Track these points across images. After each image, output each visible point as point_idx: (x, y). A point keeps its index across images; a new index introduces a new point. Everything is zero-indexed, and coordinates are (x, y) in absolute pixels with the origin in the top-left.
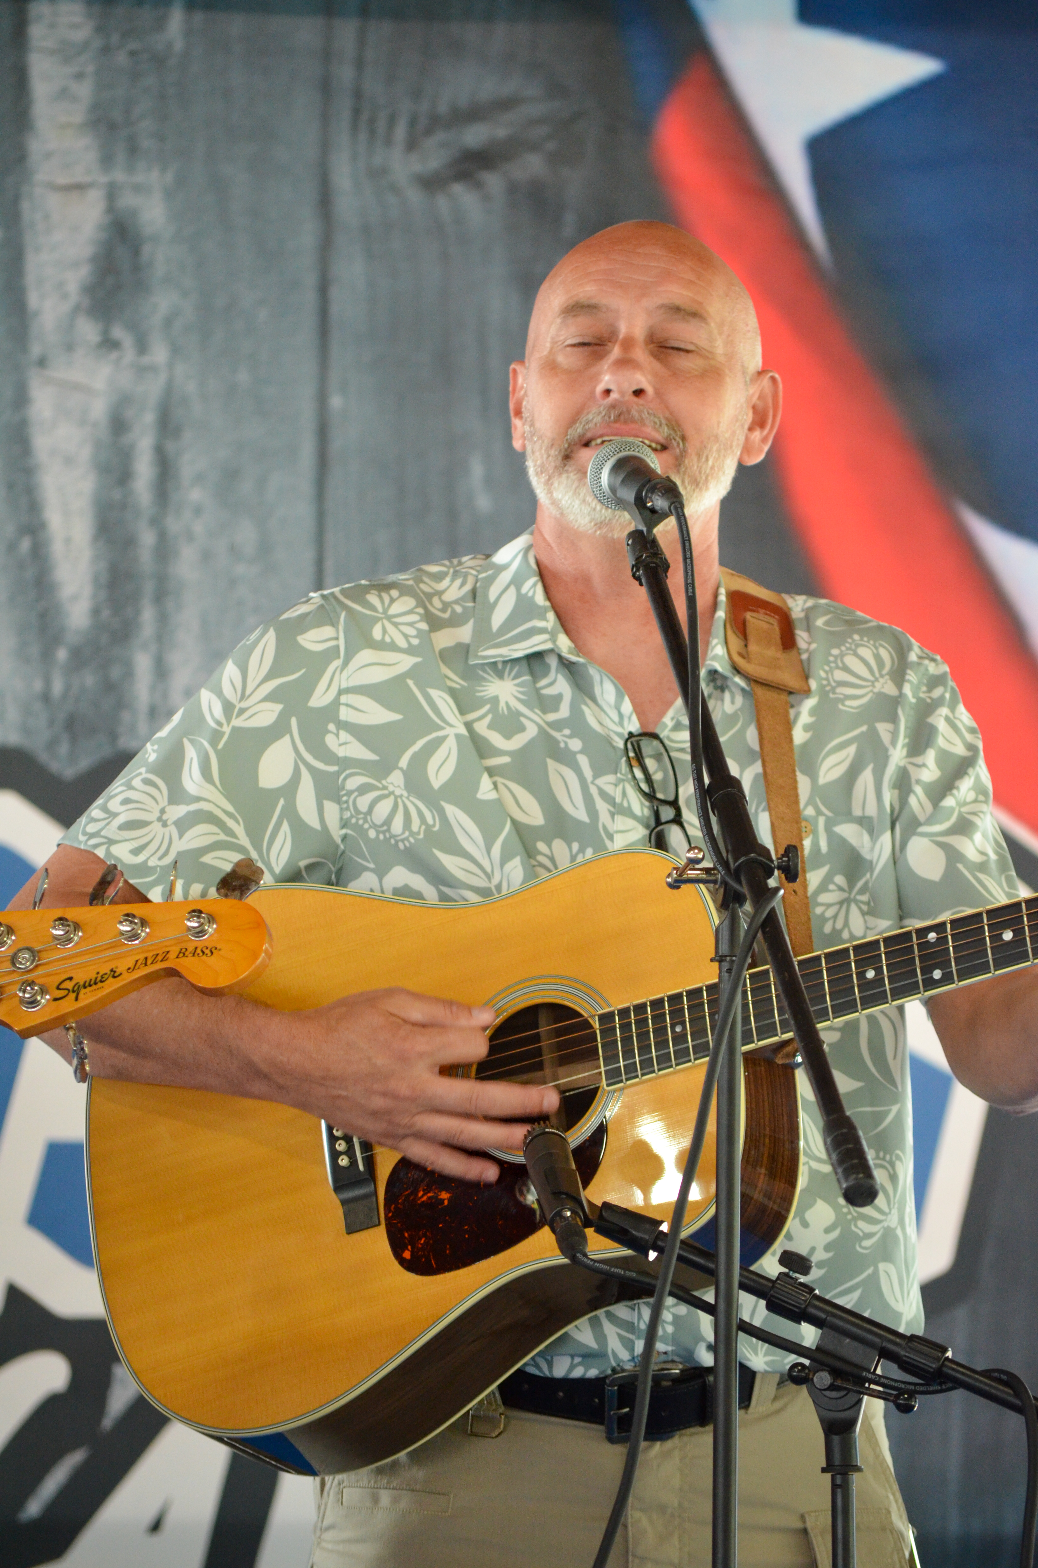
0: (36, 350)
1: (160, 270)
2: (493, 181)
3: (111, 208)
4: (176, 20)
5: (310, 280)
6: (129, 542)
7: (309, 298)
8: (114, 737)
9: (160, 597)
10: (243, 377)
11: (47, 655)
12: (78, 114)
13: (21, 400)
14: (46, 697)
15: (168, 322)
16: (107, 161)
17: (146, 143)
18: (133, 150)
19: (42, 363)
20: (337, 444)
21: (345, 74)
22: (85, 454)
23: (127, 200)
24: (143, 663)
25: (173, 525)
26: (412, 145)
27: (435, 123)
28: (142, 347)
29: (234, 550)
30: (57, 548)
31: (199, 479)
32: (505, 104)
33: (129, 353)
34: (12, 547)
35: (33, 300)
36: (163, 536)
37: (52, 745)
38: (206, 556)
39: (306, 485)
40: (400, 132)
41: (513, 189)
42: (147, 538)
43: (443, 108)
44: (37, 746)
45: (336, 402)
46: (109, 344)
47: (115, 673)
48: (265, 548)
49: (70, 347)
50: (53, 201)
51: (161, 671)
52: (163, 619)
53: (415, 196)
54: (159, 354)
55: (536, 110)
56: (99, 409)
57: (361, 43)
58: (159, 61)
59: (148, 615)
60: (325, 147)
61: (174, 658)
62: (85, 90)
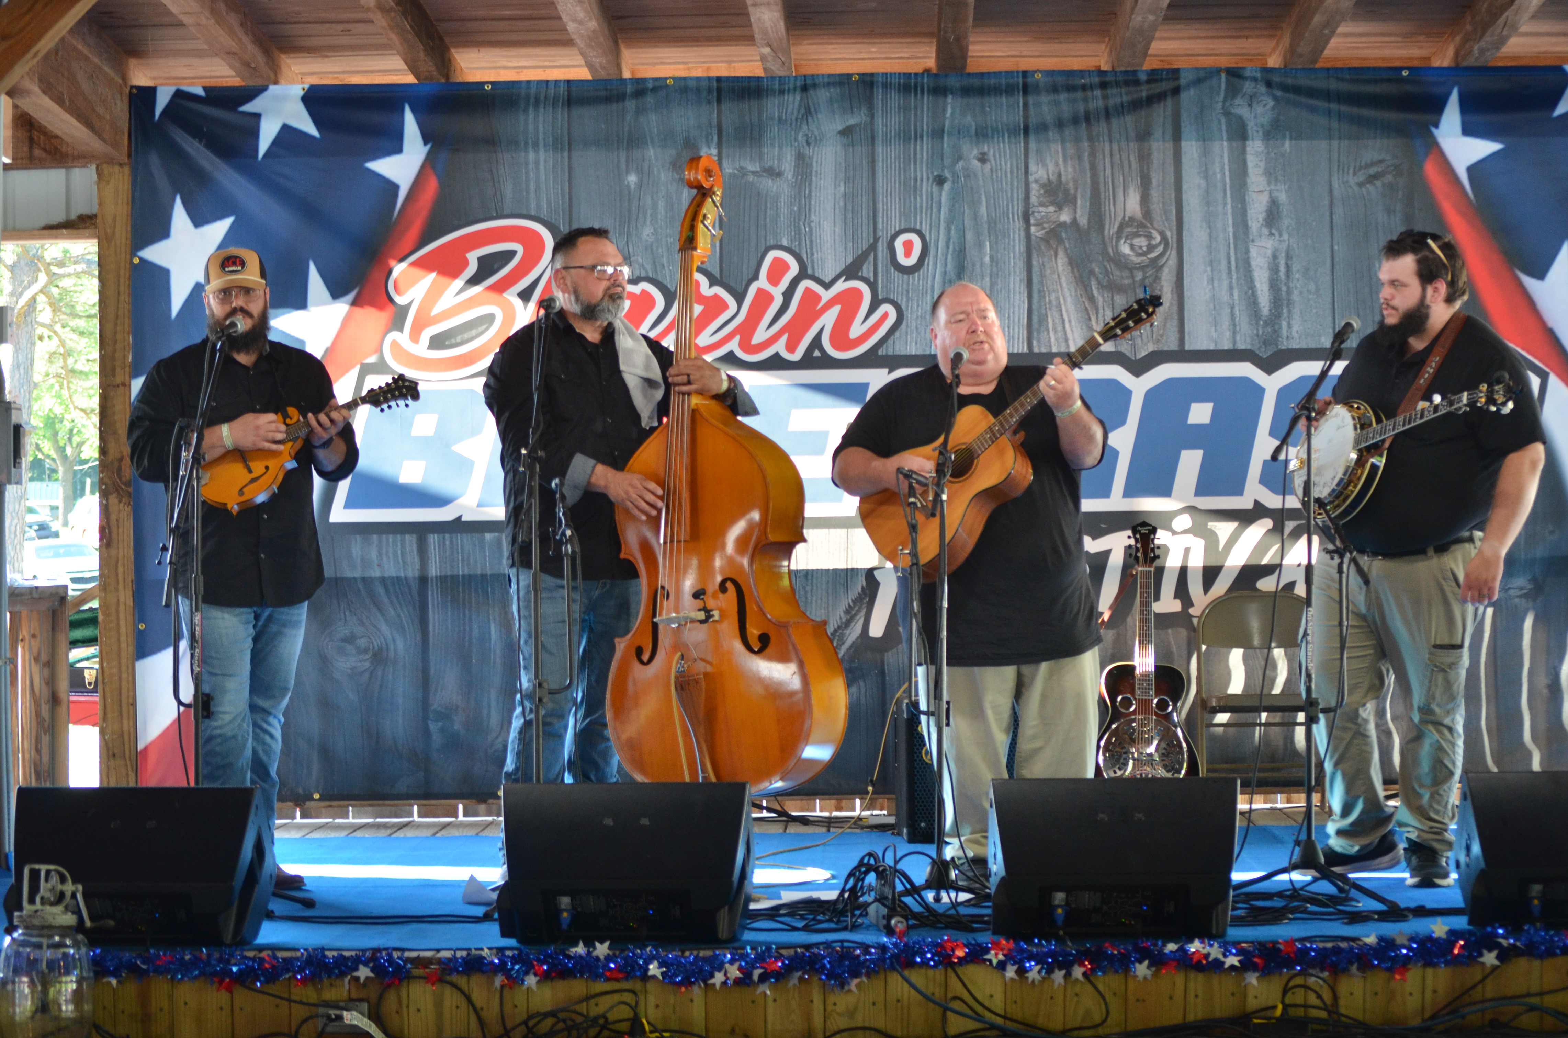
0: (1251, 237)
1: (1285, 213)
2: (1378, 183)
3: (1271, 196)
4: (1287, 143)
5: (1328, 213)
6: (1279, 290)
7: (1328, 218)
8: (1277, 345)
9: (1288, 305)
10: (1310, 242)
11: (1257, 323)
12: (1260, 171)
13: (1247, 251)
14: (1257, 335)
15: (1288, 227)
16: (1269, 183)
17: (1280, 178)
18: (1276, 180)
19: (1253, 241)
20: (1336, 259)
21: (1335, 156)
22: (1266, 265)
23: (1275, 194)
24: (1284, 324)
25: (1291, 284)
26: (1355, 174)
27: (1361, 168)
28: (1281, 235)
29: (1308, 291)
30: (1259, 293)
31: (1298, 271)
32: (1381, 161)
33: (1277, 237)
34: (1246, 293)
35: (1250, 223)
36: (1288, 287)
37: (1259, 348)
38: (1301, 293)
39: (1329, 272)
40: (1351, 171)
41: (1384, 185)
42: (1284, 289)
43: (1363, 163)
44: (1255, 349)
45: (1336, 247)
46: (1272, 234)
47: (1276, 327)
48: (1317, 290)
49: (1260, 236)
50: (1254, 195)
51: (1289, 326)
52: (1289, 311)
53: (1356, 188)
54: (1285, 236)
55: (1390, 163)
56: (1269, 253)
57: (1339, 148)
58: (1283, 155)
59: (1285, 311)
60: (1330, 175)
61: (1293, 322)
62: (1262, 164)
